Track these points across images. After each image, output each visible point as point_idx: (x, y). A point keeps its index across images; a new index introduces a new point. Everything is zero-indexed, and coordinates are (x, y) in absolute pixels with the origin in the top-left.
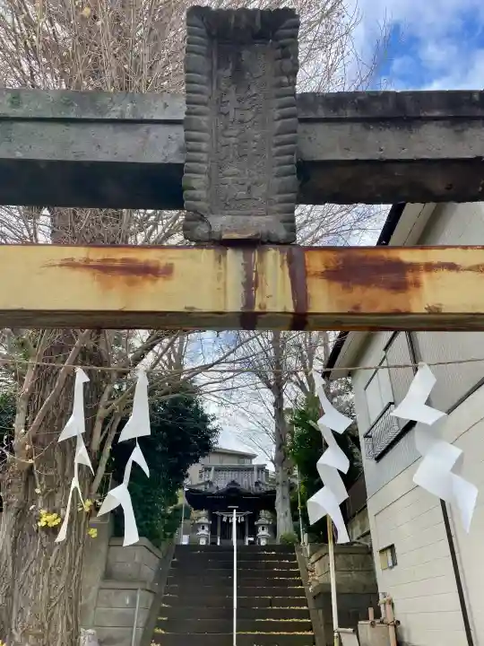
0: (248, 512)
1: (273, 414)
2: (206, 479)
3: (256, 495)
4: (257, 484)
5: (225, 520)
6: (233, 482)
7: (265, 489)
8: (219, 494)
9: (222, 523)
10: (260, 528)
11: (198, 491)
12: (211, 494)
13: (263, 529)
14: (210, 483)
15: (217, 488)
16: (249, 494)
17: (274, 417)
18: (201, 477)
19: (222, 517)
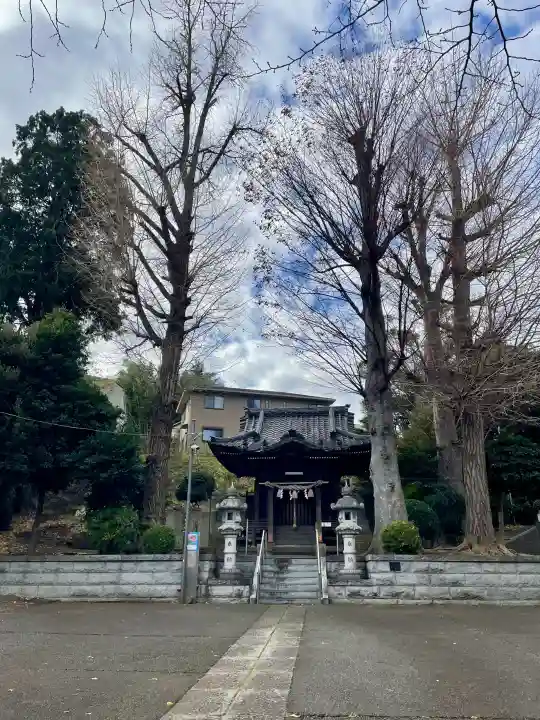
0: (320, 482)
1: (361, 309)
2: (251, 430)
3: (333, 453)
4: (334, 435)
5: (280, 494)
6: (292, 433)
7: (348, 442)
8: (268, 452)
9: (276, 499)
10: (342, 516)
11: (233, 449)
12: (253, 453)
13: (348, 517)
14: (255, 436)
15: (265, 443)
16: (320, 452)
17: (361, 316)
18: (242, 427)
19: (276, 490)
